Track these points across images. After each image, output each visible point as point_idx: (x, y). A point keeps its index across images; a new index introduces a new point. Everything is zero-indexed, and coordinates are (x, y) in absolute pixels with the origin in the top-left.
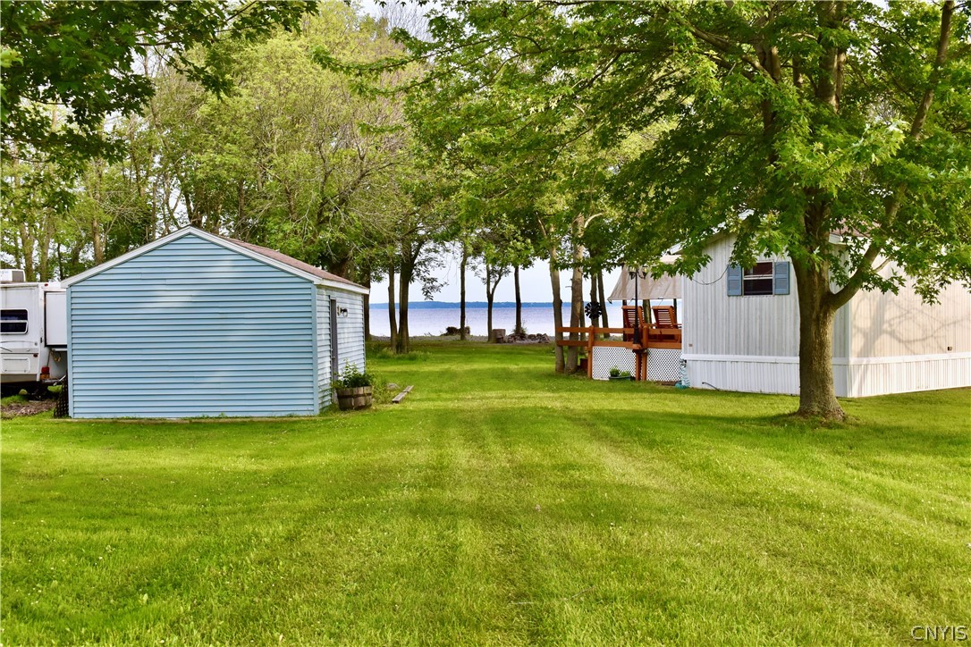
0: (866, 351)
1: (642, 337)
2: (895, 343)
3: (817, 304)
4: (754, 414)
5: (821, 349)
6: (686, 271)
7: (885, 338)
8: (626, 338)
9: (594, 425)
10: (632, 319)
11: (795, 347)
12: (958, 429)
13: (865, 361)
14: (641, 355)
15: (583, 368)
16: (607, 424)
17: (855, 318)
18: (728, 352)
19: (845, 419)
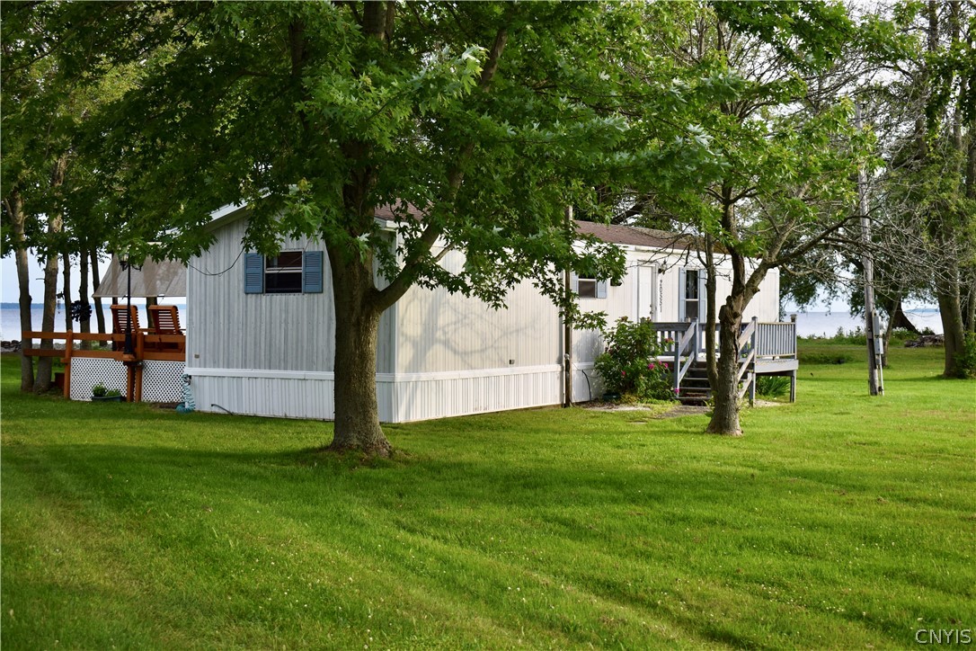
0: (417, 365)
1: (136, 346)
2: (450, 355)
3: (358, 303)
4: (274, 448)
5: (362, 362)
6: (179, 255)
7: (439, 348)
8: (116, 346)
9: (46, 470)
10: (123, 322)
11: (328, 359)
12: (531, 465)
13: (414, 377)
14: (135, 370)
15: (59, 385)
16: (66, 470)
17: (402, 324)
18: (245, 366)
19: (391, 454)
